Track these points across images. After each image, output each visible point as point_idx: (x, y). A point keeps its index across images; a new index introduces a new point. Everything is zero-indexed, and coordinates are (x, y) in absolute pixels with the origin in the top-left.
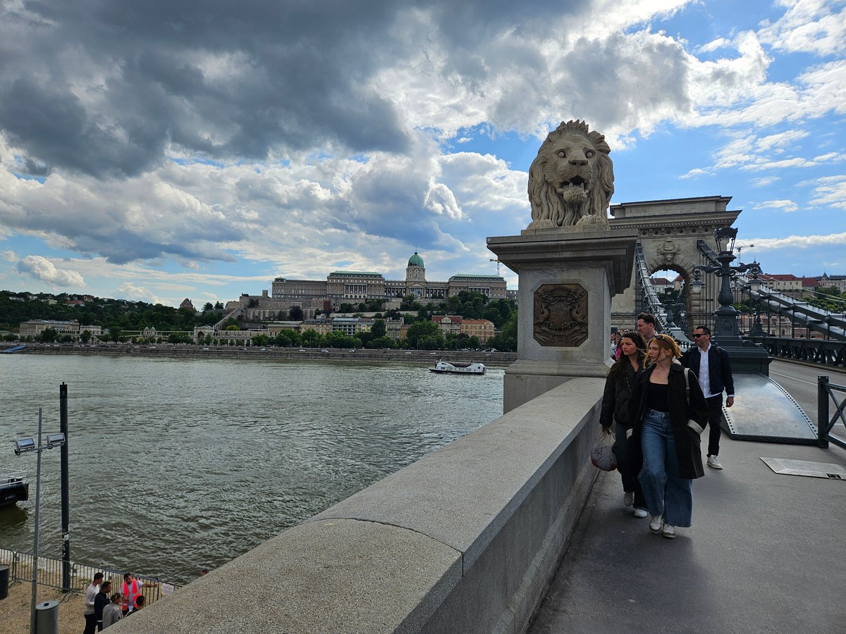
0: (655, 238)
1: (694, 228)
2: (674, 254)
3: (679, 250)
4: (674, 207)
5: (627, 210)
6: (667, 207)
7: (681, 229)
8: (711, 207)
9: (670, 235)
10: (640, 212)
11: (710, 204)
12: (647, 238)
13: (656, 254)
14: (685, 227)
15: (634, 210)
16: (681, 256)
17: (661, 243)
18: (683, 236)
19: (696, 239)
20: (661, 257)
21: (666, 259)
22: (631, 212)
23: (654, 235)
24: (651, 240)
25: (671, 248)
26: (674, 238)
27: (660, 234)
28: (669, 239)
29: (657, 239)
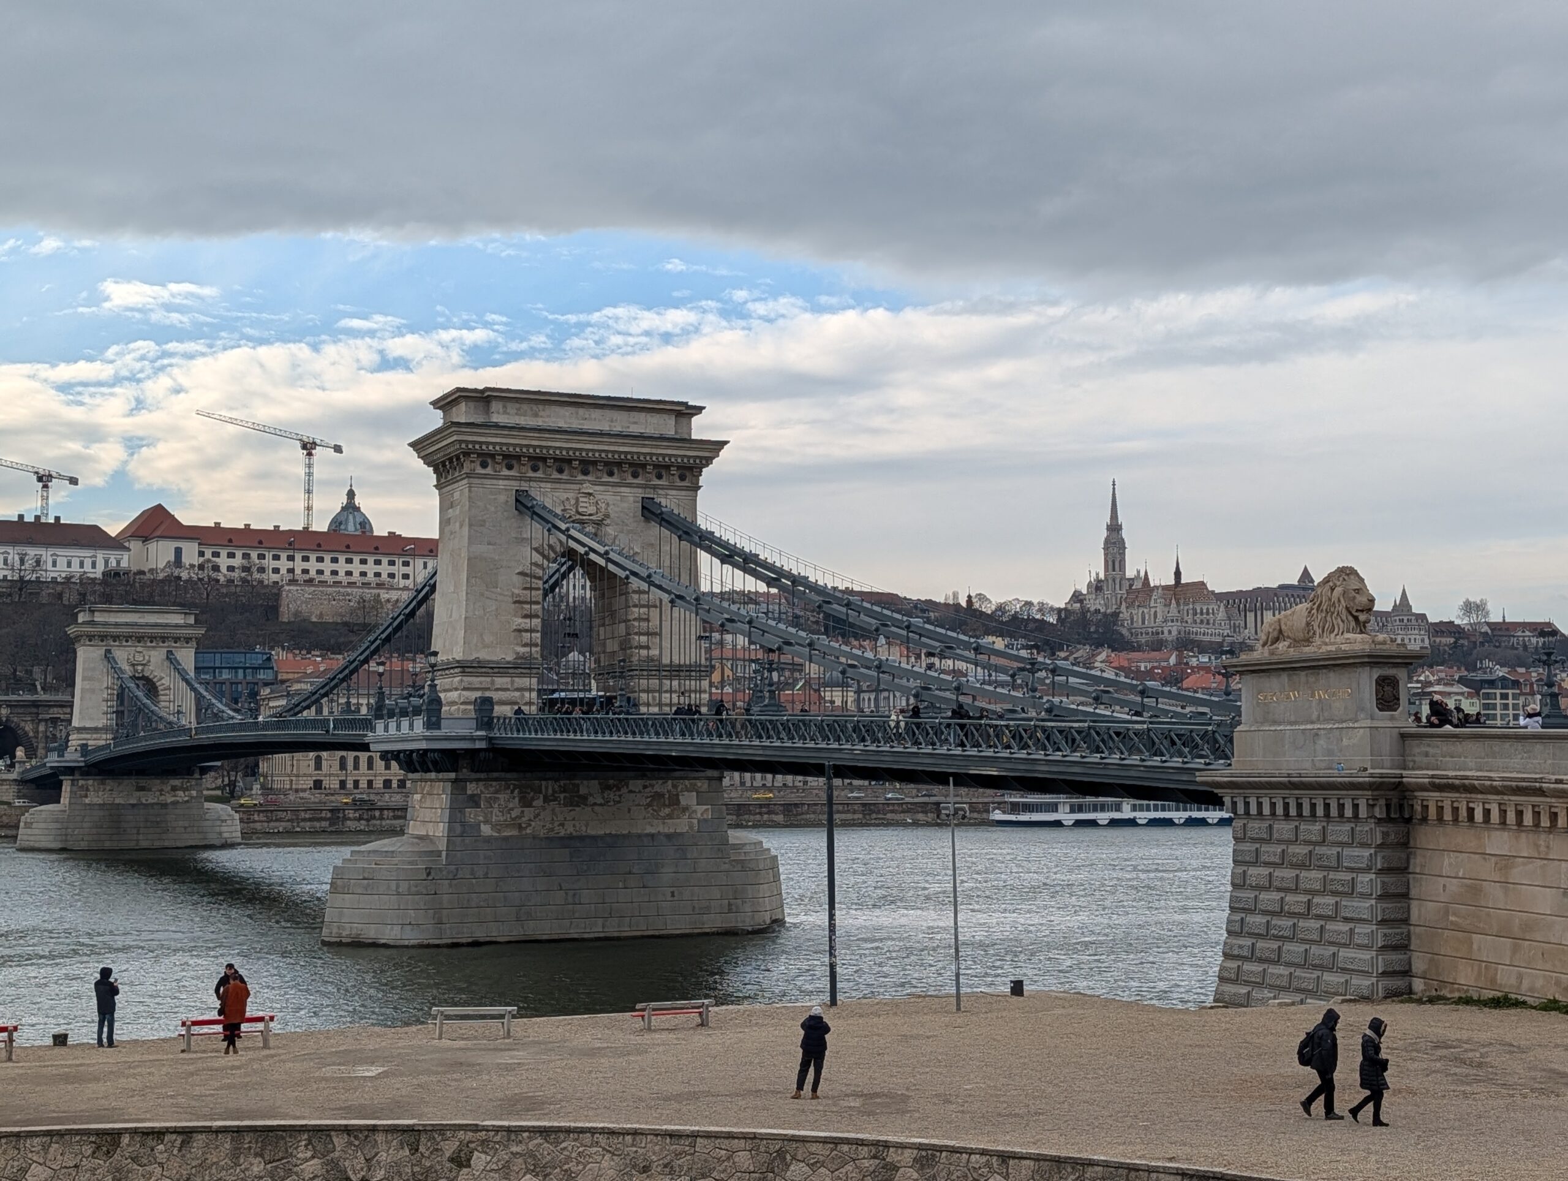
0: (558, 481)
1: (636, 468)
2: (599, 525)
3: (607, 516)
4: (596, 413)
5: (494, 406)
6: (581, 411)
7: (612, 466)
8: (667, 426)
9: (589, 478)
10: (525, 415)
11: (664, 418)
12: (541, 480)
14: (619, 464)
15: (511, 408)
16: (614, 530)
17: (571, 495)
18: (615, 485)
19: (640, 494)
22: (507, 413)
23: (556, 475)
24: (549, 485)
25: (592, 509)
26: (597, 488)
27: (566, 472)
28: (588, 488)
29: (563, 486)
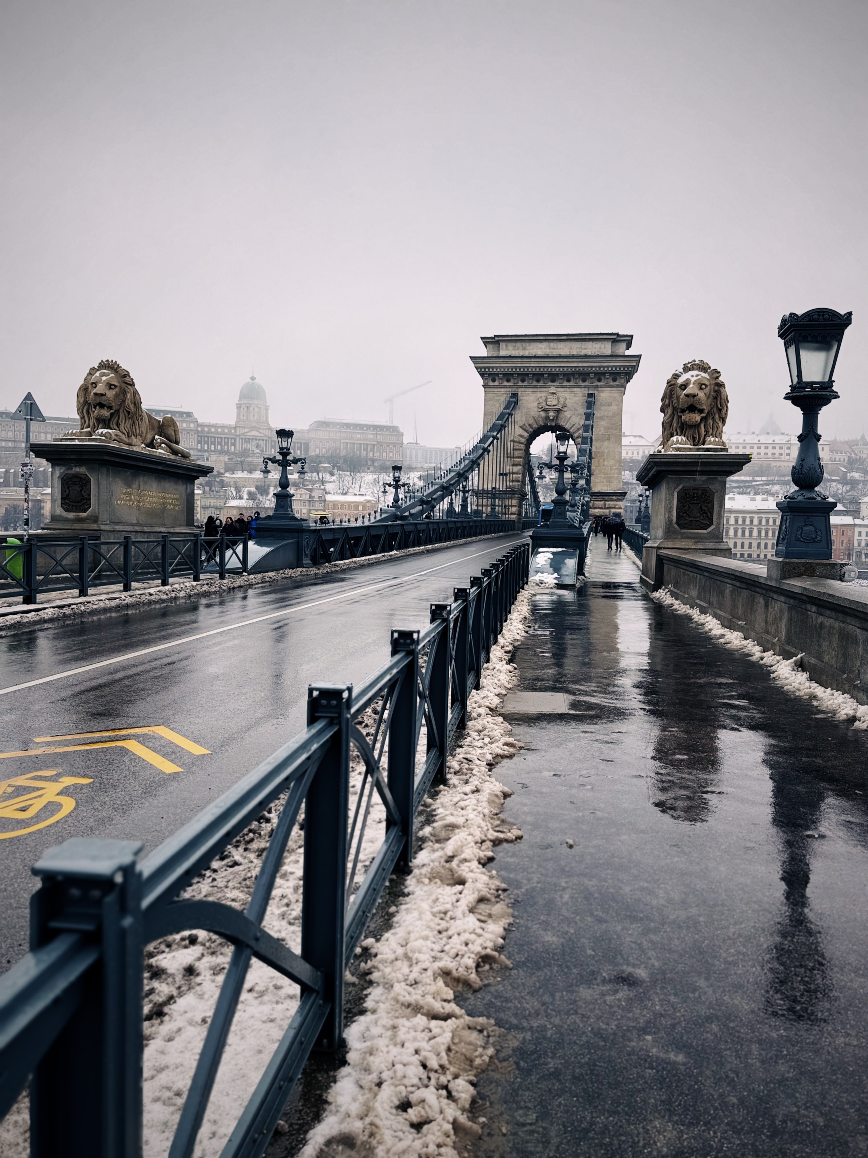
0: (536, 387)
1: (583, 376)
2: (558, 411)
3: (564, 406)
4: (561, 345)
5: (503, 345)
6: (552, 344)
7: (568, 376)
8: (606, 348)
9: (555, 384)
10: (518, 349)
11: (606, 343)
12: (526, 387)
13: (536, 409)
14: (573, 374)
15: (510, 346)
16: (567, 414)
17: (544, 395)
18: (571, 387)
19: (586, 392)
20: (543, 414)
21: (547, 418)
22: (507, 349)
23: (535, 383)
24: (531, 390)
25: (555, 402)
26: (559, 389)
27: (541, 382)
28: (553, 390)
29: (539, 389)
